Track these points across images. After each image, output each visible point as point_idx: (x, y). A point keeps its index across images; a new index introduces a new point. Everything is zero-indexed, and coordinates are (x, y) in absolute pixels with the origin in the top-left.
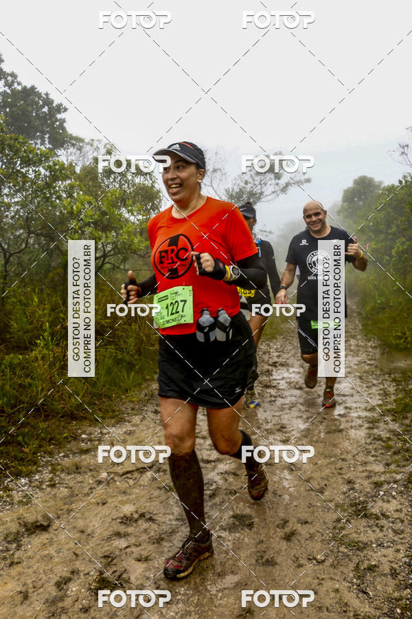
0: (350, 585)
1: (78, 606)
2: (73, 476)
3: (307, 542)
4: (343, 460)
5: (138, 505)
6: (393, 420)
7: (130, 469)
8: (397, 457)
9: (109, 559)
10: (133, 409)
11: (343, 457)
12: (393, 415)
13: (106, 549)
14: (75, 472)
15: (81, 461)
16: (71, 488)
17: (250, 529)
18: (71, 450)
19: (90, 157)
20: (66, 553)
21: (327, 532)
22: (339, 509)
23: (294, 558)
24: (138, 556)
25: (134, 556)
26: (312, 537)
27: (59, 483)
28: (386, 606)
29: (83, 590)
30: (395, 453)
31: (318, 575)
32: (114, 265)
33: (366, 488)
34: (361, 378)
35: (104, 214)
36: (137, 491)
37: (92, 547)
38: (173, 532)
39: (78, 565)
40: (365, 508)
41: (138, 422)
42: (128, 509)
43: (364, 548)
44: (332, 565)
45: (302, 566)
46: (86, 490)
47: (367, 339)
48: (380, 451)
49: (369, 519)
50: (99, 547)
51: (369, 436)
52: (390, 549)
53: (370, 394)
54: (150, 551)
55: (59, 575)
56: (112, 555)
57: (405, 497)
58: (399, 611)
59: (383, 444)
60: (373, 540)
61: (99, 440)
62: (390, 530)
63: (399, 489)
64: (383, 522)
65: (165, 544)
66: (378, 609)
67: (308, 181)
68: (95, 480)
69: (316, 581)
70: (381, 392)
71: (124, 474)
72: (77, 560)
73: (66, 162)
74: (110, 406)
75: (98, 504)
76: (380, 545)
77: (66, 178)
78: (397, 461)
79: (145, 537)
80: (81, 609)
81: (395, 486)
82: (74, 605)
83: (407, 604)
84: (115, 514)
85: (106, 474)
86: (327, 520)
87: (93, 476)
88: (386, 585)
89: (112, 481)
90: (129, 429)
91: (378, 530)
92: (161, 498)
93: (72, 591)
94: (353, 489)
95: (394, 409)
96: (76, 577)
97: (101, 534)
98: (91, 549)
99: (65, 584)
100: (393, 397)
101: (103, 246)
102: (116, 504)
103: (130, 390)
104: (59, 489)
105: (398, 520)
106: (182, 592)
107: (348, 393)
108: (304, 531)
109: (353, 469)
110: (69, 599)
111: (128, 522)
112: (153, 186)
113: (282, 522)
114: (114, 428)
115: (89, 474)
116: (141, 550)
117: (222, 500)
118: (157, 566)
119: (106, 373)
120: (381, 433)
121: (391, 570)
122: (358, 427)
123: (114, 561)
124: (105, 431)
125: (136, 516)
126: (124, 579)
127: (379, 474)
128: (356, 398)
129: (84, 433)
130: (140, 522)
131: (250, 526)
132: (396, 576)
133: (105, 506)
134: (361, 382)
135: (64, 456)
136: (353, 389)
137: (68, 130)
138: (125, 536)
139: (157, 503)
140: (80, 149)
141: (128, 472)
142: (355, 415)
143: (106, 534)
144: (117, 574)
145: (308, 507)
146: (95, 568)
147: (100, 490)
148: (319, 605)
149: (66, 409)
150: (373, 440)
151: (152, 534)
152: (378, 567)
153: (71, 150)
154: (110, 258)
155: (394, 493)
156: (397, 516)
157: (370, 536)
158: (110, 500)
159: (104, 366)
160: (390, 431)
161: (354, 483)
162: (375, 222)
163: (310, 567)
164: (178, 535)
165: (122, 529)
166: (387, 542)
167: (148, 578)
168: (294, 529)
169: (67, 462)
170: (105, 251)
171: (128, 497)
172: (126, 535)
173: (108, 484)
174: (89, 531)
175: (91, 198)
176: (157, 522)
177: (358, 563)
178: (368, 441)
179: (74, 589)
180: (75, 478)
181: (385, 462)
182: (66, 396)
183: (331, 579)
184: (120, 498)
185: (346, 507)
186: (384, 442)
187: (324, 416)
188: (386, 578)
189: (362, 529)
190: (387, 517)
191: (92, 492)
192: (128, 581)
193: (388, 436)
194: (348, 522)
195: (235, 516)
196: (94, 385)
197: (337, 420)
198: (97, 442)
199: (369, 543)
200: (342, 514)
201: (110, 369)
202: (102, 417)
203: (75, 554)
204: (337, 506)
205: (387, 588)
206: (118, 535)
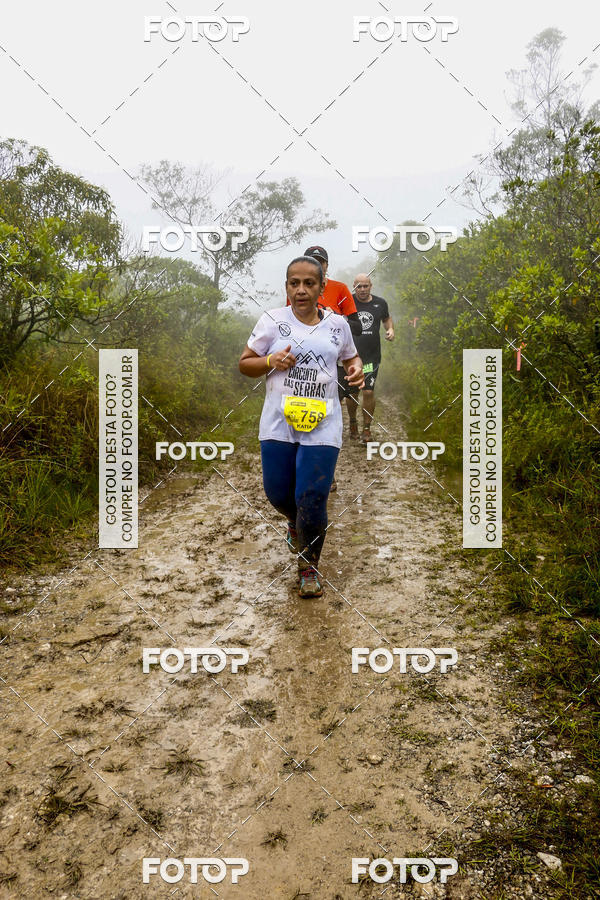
0: (420, 793)
1: (19, 842)
3: (356, 737)
4: (397, 622)
5: (101, 690)
6: (463, 567)
7: (86, 637)
8: (472, 618)
9: (63, 770)
10: (82, 549)
11: (396, 618)
12: (463, 560)
13: (59, 755)
15: (8, 627)
17: (271, 722)
19: (8, 167)
21: (383, 722)
22: (397, 692)
23: (338, 760)
24: (108, 764)
25: (102, 764)
26: (361, 730)
28: (470, 818)
29: (25, 818)
30: (469, 612)
31: (375, 782)
32: (48, 336)
35: (35, 254)
36: (99, 669)
37: (35, 754)
38: (158, 729)
39: (16, 781)
40: (433, 688)
41: (92, 569)
42: (87, 696)
43: (436, 742)
44: (392, 768)
45: (350, 770)
46: (20, 670)
48: (448, 610)
49: (440, 702)
50: (46, 754)
51: (431, 588)
52: (472, 742)
53: (427, 530)
54: (125, 756)
56: (67, 765)
57: (487, 671)
58: (487, 823)
59: (451, 600)
60: (449, 732)
61: (32, 595)
62: (470, 717)
63: (479, 660)
64: (459, 706)
65: (146, 745)
66: (460, 823)
67: (333, 225)
68: (31, 654)
69: (372, 791)
70: (442, 528)
71: (76, 645)
72: (13, 774)
74: (46, 544)
75: (40, 689)
76: (457, 738)
78: (472, 623)
79: (116, 736)
80: (25, 846)
81: (473, 657)
82: (13, 840)
83: (497, 814)
84: (68, 705)
85: (49, 646)
86: (380, 706)
87: (30, 649)
88: (469, 791)
89: (58, 655)
90: (79, 579)
91: (453, 717)
92: (135, 680)
93: (8, 820)
95: (463, 551)
96: (13, 799)
97: (47, 734)
98: (35, 757)
100: (460, 535)
101: (31, 305)
102: (68, 689)
103: (76, 521)
105: (480, 703)
106: (178, 814)
108: (350, 721)
109: (411, 634)
110: (5, 832)
111: (89, 716)
112: (107, 217)
113: (317, 710)
114: (54, 578)
115: (23, 646)
116: (113, 755)
117: (227, 681)
118: (138, 777)
119: (40, 495)
120: (448, 584)
121: (475, 770)
122: (414, 576)
123: (72, 773)
124: (41, 582)
125: (100, 706)
126: (88, 799)
127: (449, 640)
129: (9, 584)
130: (106, 715)
131: (272, 716)
132: (482, 778)
133: (52, 691)
136: (402, 523)
138: (85, 736)
139: (131, 686)
141: (82, 642)
143: (57, 733)
144: (78, 792)
146: (42, 785)
147: (41, 670)
148: (379, 823)
150: (437, 594)
151: (127, 731)
152: (457, 767)
154: (42, 322)
155: (472, 667)
156: (478, 698)
157: (444, 726)
158: (57, 684)
159: (35, 484)
160: (459, 581)
162: (430, 287)
163: (361, 772)
165: (80, 726)
166: (467, 733)
167: (126, 796)
168: (337, 718)
170: (32, 312)
171: (85, 678)
172: (87, 735)
173: (53, 660)
174: (29, 730)
176: (133, 714)
177: (430, 764)
178: (431, 595)
179: (12, 817)
181: (454, 625)
183: (393, 786)
184: (73, 681)
185: (406, 688)
186: (452, 596)
187: (365, 561)
188: (467, 782)
189: (432, 718)
190: (465, 700)
191: (28, 673)
192: (95, 801)
193: (457, 588)
194: (411, 707)
195: (248, 704)
196: (21, 512)
197: (383, 566)
198: (31, 599)
199: (442, 735)
200: (402, 696)
201: (44, 489)
202: (36, 562)
203: (10, 765)
204: (394, 686)
205: (470, 794)
206: (75, 734)
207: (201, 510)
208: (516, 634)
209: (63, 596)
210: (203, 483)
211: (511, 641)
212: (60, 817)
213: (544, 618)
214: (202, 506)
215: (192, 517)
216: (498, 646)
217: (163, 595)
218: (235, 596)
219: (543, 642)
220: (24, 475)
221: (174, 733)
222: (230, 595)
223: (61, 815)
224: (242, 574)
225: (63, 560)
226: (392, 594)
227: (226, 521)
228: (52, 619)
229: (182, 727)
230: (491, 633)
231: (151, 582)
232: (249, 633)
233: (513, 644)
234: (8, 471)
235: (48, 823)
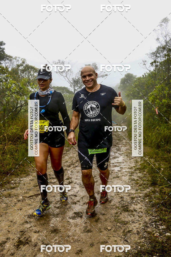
0: (121, 238)
1: (9, 253)
2: (7, 198)
3: (104, 222)
6: (140, 172)
7: (32, 195)
8: (140, 187)
9: (23, 232)
10: (33, 170)
12: (140, 170)
13: (21, 228)
14: (8, 197)
15: (11, 192)
16: (7, 203)
17: (81, 218)
18: (7, 188)
19: (15, 64)
20: (4, 231)
21: (112, 218)
22: (117, 209)
23: (99, 229)
24: (35, 231)
25: (33, 231)
26: (106, 220)
27: (2, 202)
28: (135, 246)
29: (11, 246)
30: (140, 185)
31: (109, 235)
32: (25, 110)
33: (128, 200)
34: (127, 155)
35: (21, 88)
36: (35, 204)
37: (15, 228)
39: (10, 236)
40: (127, 208)
41: (35, 176)
42: (31, 212)
43: (127, 223)
44: (114, 231)
45: (102, 232)
46: (13, 204)
47: (130, 140)
48: (134, 185)
49: (129, 212)
50: (19, 228)
51: (130, 179)
52: (137, 223)
53: (131, 162)
54: (40, 228)
55: (1, 240)
56: (24, 231)
57: (143, 203)
58: (139, 247)
59: (135, 182)
60: (131, 221)
61: (18, 183)
62: (137, 216)
63: (141, 199)
64: (135, 213)
66: (132, 247)
67: (106, 75)
68: (17, 200)
69: (107, 238)
70: (135, 161)
71: (29, 197)
72: (9, 234)
73: (4, 66)
74: (23, 169)
75: (18, 210)
76: (133, 222)
77: (4, 73)
78: (140, 189)
80: (11, 254)
81: (140, 198)
82: (8, 253)
83: (143, 245)
84: (26, 214)
85: (22, 197)
86: (112, 213)
88: (135, 238)
89: (24, 200)
90: (32, 178)
91: (132, 216)
93: (7, 247)
94: (123, 200)
95: (140, 168)
96: (8, 241)
97: (19, 222)
99: (4, 244)
100: (140, 163)
101: (21, 102)
102: (26, 209)
103: (32, 162)
104: (2, 204)
105: (140, 212)
107: (122, 162)
108: (103, 218)
109: (123, 192)
110: (5, 250)
111: (31, 217)
114: (25, 178)
115: (15, 197)
116: (36, 228)
119: (22, 155)
120: (135, 177)
121: (137, 232)
122: (125, 175)
123: (25, 233)
124: (21, 179)
126: (29, 240)
127: (133, 194)
128: (125, 164)
129: (12, 180)
132: (139, 234)
133: (21, 210)
134: (127, 157)
135: (4, 190)
136: (124, 160)
137: (5, 53)
138: (29, 223)
140: (11, 61)
142: (125, 170)
143: (22, 222)
144: (26, 238)
145: (105, 208)
146: (17, 237)
147: (19, 204)
149: (5, 171)
150: (131, 181)
152: (132, 231)
153: (7, 61)
154: (24, 107)
155: (139, 201)
156: (140, 211)
157: (129, 219)
158: (23, 208)
159: (21, 152)
160: (138, 177)
161: (123, 198)
162: (133, 92)
163: (105, 232)
164: (51, 221)
165: (28, 220)
166: (136, 221)
167: (39, 240)
168: (99, 217)
169: (5, 193)
170: (21, 104)
171: (31, 206)
173: (23, 201)
174: (14, 221)
175: (15, 82)
177: (124, 230)
178: (129, 181)
179: (8, 246)
180: (8, 199)
181: (135, 189)
182: (5, 165)
183: (114, 236)
184: (28, 207)
185: (120, 208)
186: (136, 181)
187: (112, 171)
188: (135, 235)
189: (126, 216)
190: (136, 211)
191: (16, 205)
192: (31, 241)
193: (137, 179)
194: (121, 213)
195: (75, 213)
196: (17, 160)
197: (117, 173)
198: (18, 184)
199: (129, 221)
200: (118, 210)
201: (23, 153)
202: (20, 174)
203: (8, 231)
204: (116, 207)
205: (135, 239)
206: (27, 222)
207: (68, 158)
208: (152, 192)
209: (27, 183)
210: (69, 150)
211: (151, 194)
212: (21, 246)
213: (161, 187)
214: (68, 157)
215: (65, 160)
216: (147, 195)
217: (54, 182)
218: (74, 182)
219: (160, 194)
220: (18, 149)
221: (54, 221)
222: (73, 182)
223: (21, 245)
224: (77, 176)
225: (28, 173)
226: (119, 181)
227: (74, 161)
228: (23, 190)
229: (56, 220)
230: (146, 192)
231: (52, 179)
232: (77, 193)
233: (151, 195)
234: (13, 149)
235: (17, 247)
